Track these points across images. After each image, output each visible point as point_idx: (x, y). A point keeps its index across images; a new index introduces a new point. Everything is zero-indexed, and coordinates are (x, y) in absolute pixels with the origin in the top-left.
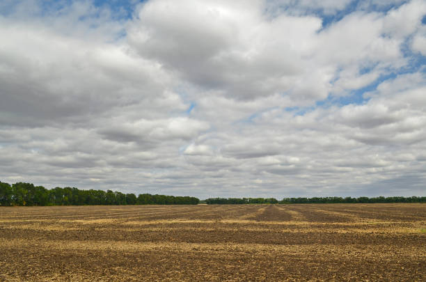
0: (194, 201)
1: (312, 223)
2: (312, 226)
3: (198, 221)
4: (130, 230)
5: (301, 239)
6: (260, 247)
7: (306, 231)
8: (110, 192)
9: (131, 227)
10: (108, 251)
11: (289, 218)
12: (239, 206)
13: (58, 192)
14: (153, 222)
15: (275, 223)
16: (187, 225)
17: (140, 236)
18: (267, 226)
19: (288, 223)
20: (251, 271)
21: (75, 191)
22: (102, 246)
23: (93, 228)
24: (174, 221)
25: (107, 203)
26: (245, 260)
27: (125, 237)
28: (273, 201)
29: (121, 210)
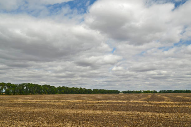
0: (117, 92)
1: (175, 103)
2: (175, 104)
3: (120, 101)
4: (90, 105)
5: (170, 110)
6: (150, 113)
7: (172, 106)
8: (81, 88)
9: (90, 103)
10: (81, 114)
11: (163, 100)
12: (139, 94)
13: (60, 88)
14: (100, 101)
15: (156, 102)
16: (115, 103)
17: (94, 108)
18: (152, 104)
19: (162, 102)
20: (145, 125)
21: (67, 88)
22: (79, 112)
23: (74, 104)
24: (109, 101)
25: (79, 93)
26: (142, 120)
27: (88, 108)
28: (155, 92)
29: (85, 96)
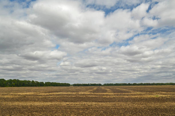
0: (68, 85)
1: (115, 94)
2: (115, 95)
3: (69, 93)
4: (41, 97)
5: (110, 100)
6: (94, 103)
7: (112, 97)
8: (33, 81)
9: (41, 96)
10: (31, 106)
11: (106, 91)
12: (86, 87)
13: (10, 81)
14: (51, 94)
15: (100, 94)
16: (65, 95)
17: (45, 100)
18: (97, 95)
19: (105, 94)
20: (90, 113)
21: (18, 81)
22: (28, 104)
23: (25, 96)
24: (59, 93)
25: (31, 86)
26: (87, 109)
27: (39, 100)
28: (100, 85)
29: (37, 89)
